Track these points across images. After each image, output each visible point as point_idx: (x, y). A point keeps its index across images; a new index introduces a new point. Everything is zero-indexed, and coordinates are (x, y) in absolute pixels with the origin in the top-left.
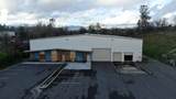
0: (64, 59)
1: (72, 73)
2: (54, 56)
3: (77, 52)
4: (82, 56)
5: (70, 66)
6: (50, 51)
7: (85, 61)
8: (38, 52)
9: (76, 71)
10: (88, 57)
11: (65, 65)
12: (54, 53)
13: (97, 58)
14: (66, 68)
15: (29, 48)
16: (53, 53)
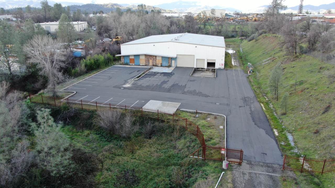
0: (151, 64)
1: (155, 74)
2: (142, 61)
3: (163, 58)
4: (168, 60)
5: (156, 70)
6: (138, 56)
7: (170, 66)
8: (129, 56)
9: (158, 73)
10: (173, 62)
11: (150, 69)
12: (143, 58)
13: (180, 64)
14: (151, 71)
15: (120, 53)
16: (141, 57)
